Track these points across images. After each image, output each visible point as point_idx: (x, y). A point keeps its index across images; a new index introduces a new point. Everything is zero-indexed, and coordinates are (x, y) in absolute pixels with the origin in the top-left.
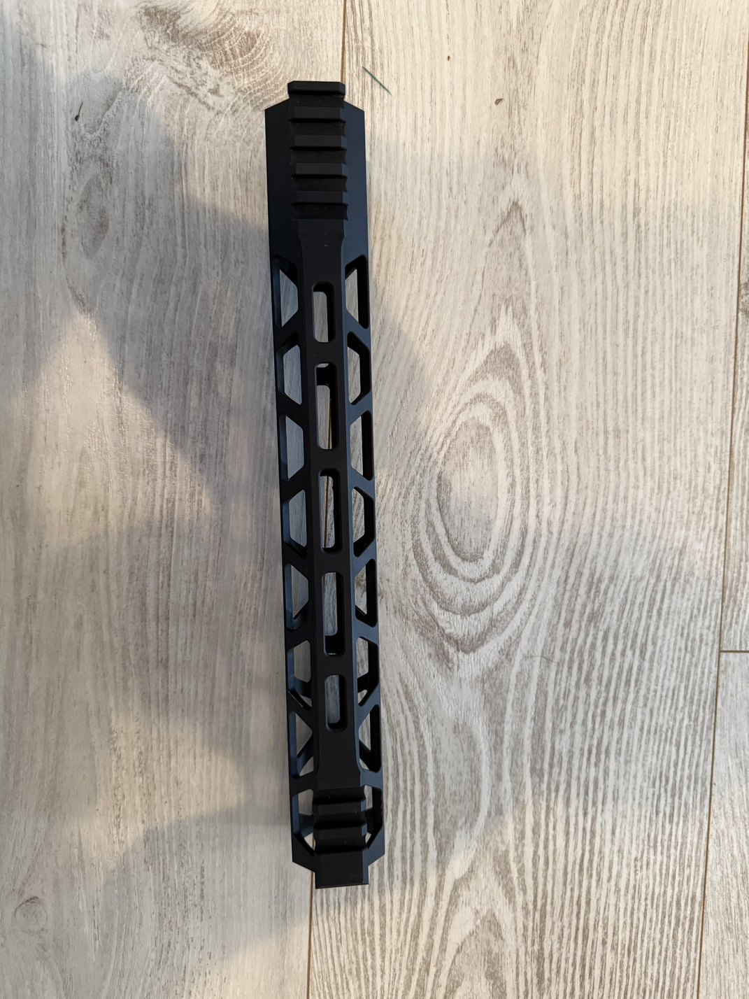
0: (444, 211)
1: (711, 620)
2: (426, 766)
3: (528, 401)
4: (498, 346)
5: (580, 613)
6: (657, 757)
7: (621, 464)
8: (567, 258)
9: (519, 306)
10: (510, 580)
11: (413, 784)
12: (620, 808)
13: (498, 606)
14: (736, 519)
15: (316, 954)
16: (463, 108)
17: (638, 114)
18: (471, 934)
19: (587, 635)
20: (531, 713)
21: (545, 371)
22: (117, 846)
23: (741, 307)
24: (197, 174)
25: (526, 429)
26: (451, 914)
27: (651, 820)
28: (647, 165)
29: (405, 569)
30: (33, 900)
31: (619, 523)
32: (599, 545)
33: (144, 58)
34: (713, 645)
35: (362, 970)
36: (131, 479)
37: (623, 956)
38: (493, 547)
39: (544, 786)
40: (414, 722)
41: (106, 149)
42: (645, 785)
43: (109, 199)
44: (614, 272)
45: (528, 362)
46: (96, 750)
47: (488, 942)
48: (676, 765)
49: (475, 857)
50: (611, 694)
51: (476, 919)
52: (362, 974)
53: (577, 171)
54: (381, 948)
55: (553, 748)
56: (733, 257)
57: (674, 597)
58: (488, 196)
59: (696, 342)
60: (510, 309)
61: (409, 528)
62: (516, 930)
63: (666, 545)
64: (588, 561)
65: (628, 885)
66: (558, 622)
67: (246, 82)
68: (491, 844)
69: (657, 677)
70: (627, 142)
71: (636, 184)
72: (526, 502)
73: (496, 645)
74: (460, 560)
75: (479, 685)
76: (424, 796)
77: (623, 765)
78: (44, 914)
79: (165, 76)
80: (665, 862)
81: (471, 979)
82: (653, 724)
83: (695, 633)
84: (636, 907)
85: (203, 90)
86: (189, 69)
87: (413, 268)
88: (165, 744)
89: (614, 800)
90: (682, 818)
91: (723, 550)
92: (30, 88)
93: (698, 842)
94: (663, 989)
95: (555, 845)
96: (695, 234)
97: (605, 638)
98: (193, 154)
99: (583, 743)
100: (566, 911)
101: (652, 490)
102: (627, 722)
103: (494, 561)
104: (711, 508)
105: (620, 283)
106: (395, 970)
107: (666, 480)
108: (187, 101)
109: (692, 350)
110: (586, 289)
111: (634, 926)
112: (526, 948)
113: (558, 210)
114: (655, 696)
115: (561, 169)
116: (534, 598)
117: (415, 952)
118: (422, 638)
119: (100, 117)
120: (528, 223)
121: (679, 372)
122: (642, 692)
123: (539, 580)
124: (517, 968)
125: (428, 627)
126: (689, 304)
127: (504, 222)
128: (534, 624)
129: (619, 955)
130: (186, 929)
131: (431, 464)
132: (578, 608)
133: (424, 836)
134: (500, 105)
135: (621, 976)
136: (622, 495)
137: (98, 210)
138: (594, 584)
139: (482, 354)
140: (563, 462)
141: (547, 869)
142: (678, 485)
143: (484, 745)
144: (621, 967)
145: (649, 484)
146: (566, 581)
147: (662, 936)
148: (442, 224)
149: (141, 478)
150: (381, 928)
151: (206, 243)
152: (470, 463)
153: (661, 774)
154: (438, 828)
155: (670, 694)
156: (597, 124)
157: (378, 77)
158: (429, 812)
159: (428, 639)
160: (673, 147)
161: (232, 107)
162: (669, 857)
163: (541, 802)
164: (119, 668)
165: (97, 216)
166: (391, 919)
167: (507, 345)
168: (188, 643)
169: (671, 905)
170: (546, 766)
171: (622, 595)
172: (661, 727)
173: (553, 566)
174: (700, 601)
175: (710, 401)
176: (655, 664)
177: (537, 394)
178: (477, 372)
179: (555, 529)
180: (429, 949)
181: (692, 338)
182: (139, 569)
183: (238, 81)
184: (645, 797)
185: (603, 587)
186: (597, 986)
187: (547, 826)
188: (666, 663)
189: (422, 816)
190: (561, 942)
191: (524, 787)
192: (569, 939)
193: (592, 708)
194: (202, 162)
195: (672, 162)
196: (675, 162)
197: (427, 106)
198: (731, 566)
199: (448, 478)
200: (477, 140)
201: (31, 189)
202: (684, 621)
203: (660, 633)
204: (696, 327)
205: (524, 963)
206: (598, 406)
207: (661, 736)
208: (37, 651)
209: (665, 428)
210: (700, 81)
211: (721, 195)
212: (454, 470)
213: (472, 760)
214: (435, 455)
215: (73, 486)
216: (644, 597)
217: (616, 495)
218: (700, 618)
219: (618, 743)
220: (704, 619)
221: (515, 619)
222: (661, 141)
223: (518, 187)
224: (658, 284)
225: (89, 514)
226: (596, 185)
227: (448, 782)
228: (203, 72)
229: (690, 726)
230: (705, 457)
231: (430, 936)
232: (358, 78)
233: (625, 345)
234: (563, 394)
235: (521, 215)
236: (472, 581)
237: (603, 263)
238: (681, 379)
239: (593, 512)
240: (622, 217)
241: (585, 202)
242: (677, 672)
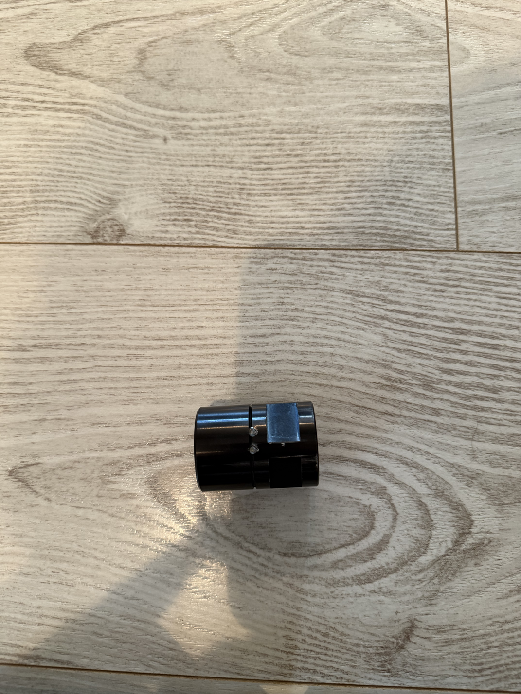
1: (426, 261)
4: (149, 491)
5: (424, 399)
7: (269, 359)
8: (64, 420)
9: (109, 469)
10: (393, 476)
13: (422, 489)
14: (322, 239)
19: (447, 392)
21: (176, 440)
23: (115, 242)
29: (384, 594)
34: (452, 258)
38: (358, 495)
44: (79, 370)
50: (507, 364)
56: (67, 250)
57: (403, 301)
58: (3, 502)
59: (149, 286)
60: (112, 479)
61: (340, 589)
63: (349, 311)
66: (435, 423)
73: (462, 491)
74: (373, 532)
75: (506, 509)
83: (438, 278)
87: (70, 583)
91: (354, 253)
96: (45, 289)
97: (450, 372)
101: (294, 326)
103: (373, 493)
104: (311, 266)
105: (90, 364)
107: (285, 313)
109: (157, 290)
110: (94, 399)
113: (17, 429)
114: (507, 317)
116: (410, 448)
118: (458, 574)
120: (30, 461)
121: (177, 303)
122: (504, 331)
123: (391, 443)
125: (446, 567)
126: (112, 293)
127: (28, 486)
128: (439, 449)
131: (270, 565)
132: (418, 401)
136: (300, 357)
138: (393, 385)
139: (157, 508)
142: (289, 301)
145: (288, 330)
146: (390, 415)
148: (28, 551)
152: (270, 520)
155: (504, 301)
159: (459, 567)
167: (148, 481)
171: (403, 355)
173: (375, 428)
174: (406, 273)
175: (206, 271)
176: (474, 318)
185: (394, 375)
188: (473, 307)
198: (369, 243)
202: (427, 289)
203: (440, 314)
204: (134, 287)
206: (212, 384)
211: (9, 265)
212: (277, 538)
214: (261, 560)
216: (404, 331)
217: (301, 363)
218: (424, 272)
220: (425, 269)
221: (433, 470)
224: (92, 325)
233: (151, 358)
235: (21, 468)
236: (395, 518)
239: (318, 387)
240: (25, 363)
241: (10, 401)
242: (481, 295)
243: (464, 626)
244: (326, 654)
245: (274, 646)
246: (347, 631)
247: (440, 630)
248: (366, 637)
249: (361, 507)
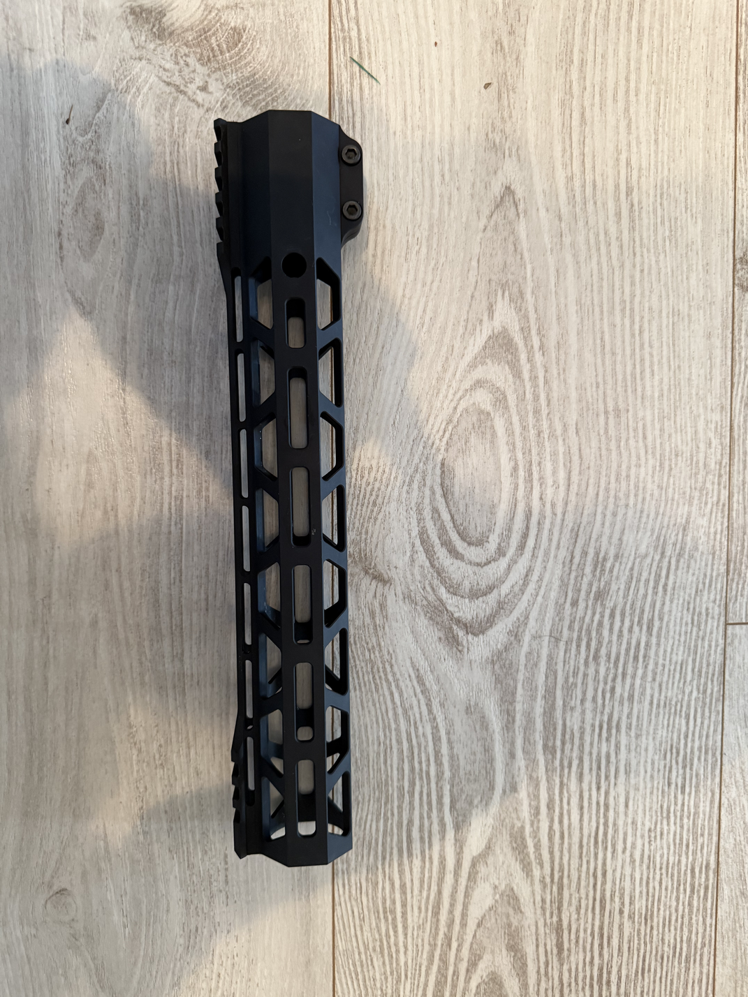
0: (437, 199)
1: (716, 594)
2: (440, 747)
3: (528, 385)
4: (496, 331)
5: (587, 592)
6: (668, 730)
7: (622, 444)
8: (561, 241)
9: (515, 290)
10: (516, 562)
11: (428, 765)
12: (633, 781)
13: (505, 589)
14: (739, 493)
15: (340, 933)
16: (452, 94)
17: (627, 91)
18: (491, 909)
19: (594, 614)
20: (541, 691)
21: (543, 355)
22: (141, 837)
23: (736, 282)
24: (190, 172)
25: (527, 413)
26: (470, 890)
27: (663, 792)
28: (639, 143)
29: (412, 556)
30: (62, 891)
31: (622, 502)
32: (603, 524)
33: (131, 58)
34: (719, 618)
35: (385, 947)
36: (139, 478)
37: (640, 924)
38: (498, 530)
39: (557, 763)
40: (427, 705)
41: (98, 151)
42: (657, 757)
43: (103, 201)
44: (609, 253)
45: (526, 345)
46: (117, 745)
47: (508, 916)
48: (686, 737)
49: (492, 834)
50: (620, 670)
51: (495, 894)
52: (386, 951)
53: (568, 153)
54: (403, 926)
55: (564, 725)
56: (728, 232)
57: (679, 572)
58: (481, 182)
59: (693, 319)
60: (507, 294)
61: (415, 516)
62: (534, 903)
63: (669, 521)
64: (593, 540)
65: (642, 856)
66: (565, 602)
67: (234, 78)
68: (507, 820)
69: (665, 651)
70: (618, 121)
71: (628, 163)
72: (529, 485)
73: (504, 626)
74: (466, 545)
75: (490, 667)
76: (440, 776)
77: (634, 739)
78: (74, 906)
79: (153, 75)
80: (678, 832)
81: (493, 952)
82: (663, 697)
83: (700, 606)
84: (651, 876)
85: (192, 88)
86: (177, 67)
87: (408, 256)
88: (184, 736)
89: (626, 773)
90: (693, 789)
91: (726, 524)
92: (20, 94)
93: (710, 811)
94: (680, 954)
95: (569, 819)
96: (689, 210)
97: (612, 616)
98: (185, 152)
99: (594, 719)
100: (583, 883)
101: (654, 467)
102: (636, 697)
103: (499, 544)
104: (713, 483)
105: (615, 262)
106: (417, 946)
107: (667, 458)
108: (176, 99)
109: (689, 327)
110: (582, 270)
111: (650, 894)
112: (545, 920)
113: (551, 192)
114: (664, 670)
115: (552, 151)
116: (541, 579)
117: (437, 929)
118: (431, 622)
119: (91, 119)
120: (521, 207)
121: (677, 349)
122: (651, 667)
123: (545, 561)
124: (537, 940)
125: (436, 612)
126: (685, 281)
127: (497, 207)
128: (541, 605)
129: (636, 924)
130: (212, 914)
131: (433, 451)
132: (584, 587)
133: (441, 815)
134: (489, 89)
135: (639, 944)
136: (624, 474)
137: (93, 213)
138: (599, 563)
139: (480, 340)
140: (564, 444)
141: (562, 843)
142: (679, 462)
143: (496, 724)
144: (639, 934)
145: (651, 462)
146: (571, 561)
147: (678, 903)
148: (436, 211)
149: (148, 476)
150: (402, 906)
151: (201, 241)
152: (472, 449)
153: (672, 746)
154: (455, 808)
155: (678, 668)
156: (587, 104)
157: (366, 67)
158: (445, 792)
159: (437, 623)
160: (664, 124)
161: (222, 103)
162: (682, 827)
163: (554, 777)
164: (135, 664)
165: (92, 219)
166: (412, 897)
167: (505, 330)
168: (202, 636)
169: (685, 874)
170: (558, 743)
171: (627, 573)
172: (671, 701)
173: (558, 547)
174: (705, 575)
175: (708, 377)
176: (663, 640)
177: (536, 377)
178: (476, 358)
179: (559, 511)
180: (450, 924)
181: (689, 315)
182: (151, 566)
183: (226, 76)
184: (656, 770)
185: (608, 565)
186: (615, 955)
187: (561, 800)
188: (674, 638)
189: (438, 796)
190: (579, 913)
191: (538, 765)
192: (587, 910)
193: (601, 685)
194: (194, 160)
195: (663, 139)
196: (666, 139)
197: (416, 93)
198: (735, 539)
199: (451, 464)
200: (467, 126)
201: (26, 195)
202: (690, 595)
203: (666, 608)
204: (692, 304)
205: (543, 935)
206: (598, 387)
207: (670, 709)
208: (55, 650)
209: (665, 406)
210: (689, 56)
211: (713, 170)
212: (457, 457)
213: (485, 739)
214: (437, 442)
215: (82, 487)
216: (650, 574)
217: (618, 475)
218: (706, 592)
219: (628, 718)
220: (709, 593)
221: (523, 599)
222: (652, 118)
223: (510, 171)
224: (653, 262)
225: (99, 514)
226: (588, 166)
227: (462, 762)
228: (191, 69)
229: (699, 698)
230: (705, 433)
231: (451, 912)
232: (346, 68)
233: (623, 325)
234: (562, 377)
235: (514, 199)
236: (478, 565)
237: (598, 243)
238: (679, 357)
239: (596, 492)
240: (615, 196)
241: (577, 183)
242: (685, 646)
243: (386, 628)
244: (358, 504)
245: (362, 457)
246: (378, 522)
247: (383, 606)
248: (374, 540)
249: (487, 534)
